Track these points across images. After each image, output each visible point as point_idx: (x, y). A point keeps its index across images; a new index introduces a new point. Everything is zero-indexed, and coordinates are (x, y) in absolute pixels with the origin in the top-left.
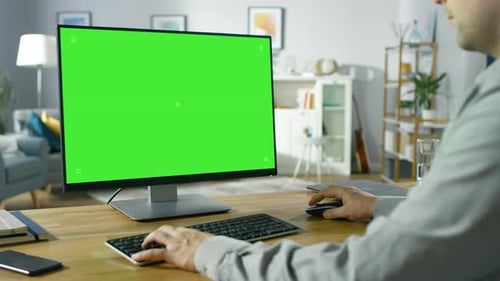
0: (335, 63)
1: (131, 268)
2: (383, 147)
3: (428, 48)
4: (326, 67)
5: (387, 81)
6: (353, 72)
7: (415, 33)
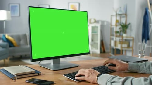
0: (95, 20)
1: (75, 83)
2: (110, 45)
3: (124, 15)
4: (92, 21)
5: (111, 25)
6: (100, 22)
7: (120, 11)
